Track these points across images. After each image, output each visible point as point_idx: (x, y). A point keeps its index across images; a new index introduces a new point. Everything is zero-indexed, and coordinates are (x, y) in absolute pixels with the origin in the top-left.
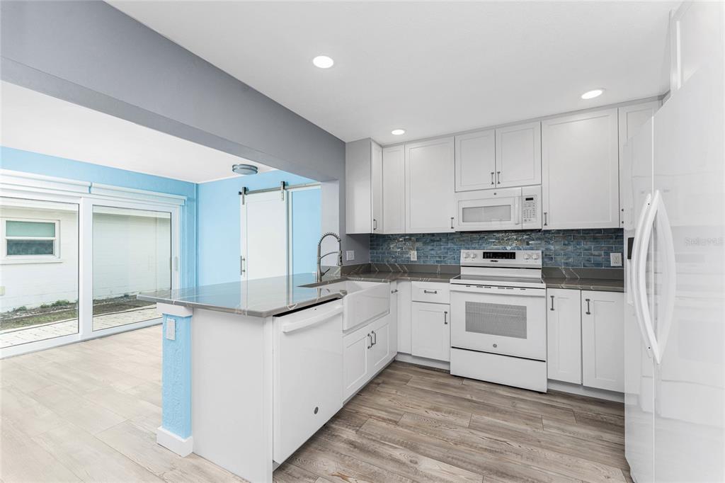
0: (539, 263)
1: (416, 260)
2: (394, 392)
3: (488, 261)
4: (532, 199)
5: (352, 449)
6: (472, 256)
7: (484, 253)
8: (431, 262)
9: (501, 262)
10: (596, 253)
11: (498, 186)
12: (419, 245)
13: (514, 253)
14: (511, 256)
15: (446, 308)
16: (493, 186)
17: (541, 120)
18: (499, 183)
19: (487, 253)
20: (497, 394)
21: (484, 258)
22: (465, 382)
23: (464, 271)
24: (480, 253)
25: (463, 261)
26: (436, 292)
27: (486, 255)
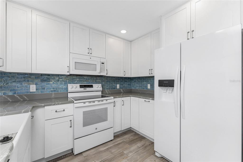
0: (101, 89)
1: (35, 91)
3: (82, 89)
4: (103, 63)
6: (75, 87)
7: (80, 85)
9: (88, 89)
11: (91, 55)
12: (36, 81)
13: (92, 85)
14: (91, 86)
15: (71, 118)
16: (89, 54)
17: (106, 33)
18: (91, 54)
19: (81, 85)
21: (80, 88)
23: (70, 95)
24: (78, 85)
25: (70, 90)
26: (64, 110)
27: (81, 86)
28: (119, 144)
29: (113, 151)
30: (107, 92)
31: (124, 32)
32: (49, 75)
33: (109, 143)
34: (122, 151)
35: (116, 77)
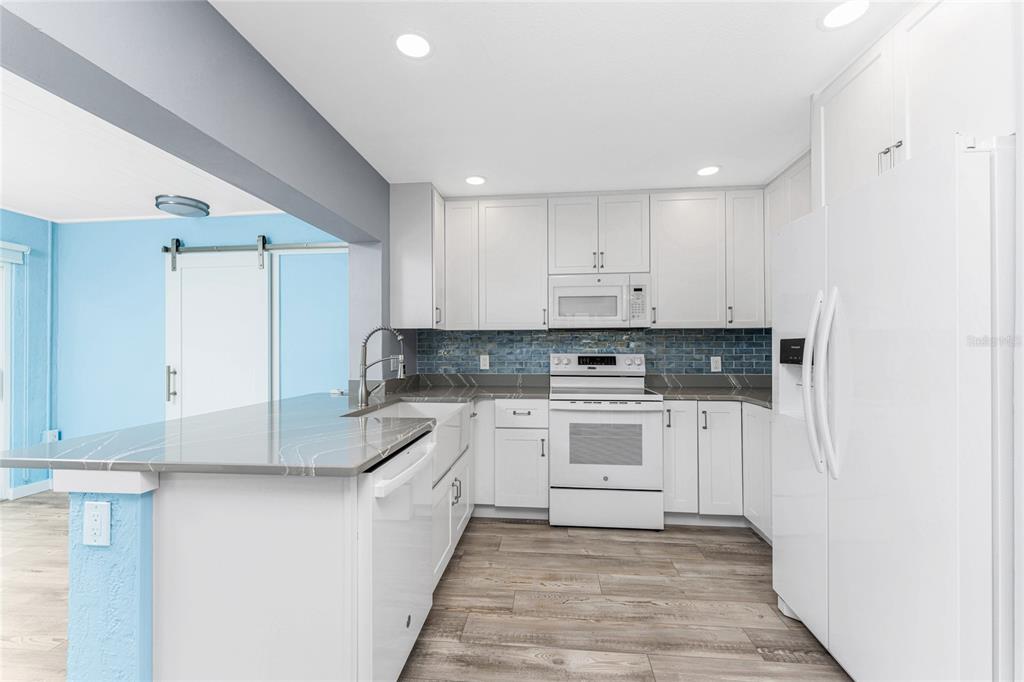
0: (642, 370)
1: (488, 368)
2: (487, 564)
3: (584, 369)
4: (640, 290)
5: (464, 668)
6: (565, 361)
7: (579, 358)
8: (507, 371)
9: (601, 369)
10: (697, 357)
11: (601, 270)
12: (490, 346)
13: (614, 358)
14: (611, 361)
15: (543, 434)
16: (595, 270)
17: (650, 192)
18: (602, 266)
19: (583, 357)
20: (613, 542)
21: (579, 364)
22: (571, 532)
23: (555, 383)
24: (574, 357)
25: (554, 369)
26: (529, 413)
27: (582, 361)
28: (675, 545)
29: (644, 551)
30: (666, 380)
31: (708, 172)
32: (511, 332)
33: (645, 534)
34: (669, 560)
35: (706, 330)
